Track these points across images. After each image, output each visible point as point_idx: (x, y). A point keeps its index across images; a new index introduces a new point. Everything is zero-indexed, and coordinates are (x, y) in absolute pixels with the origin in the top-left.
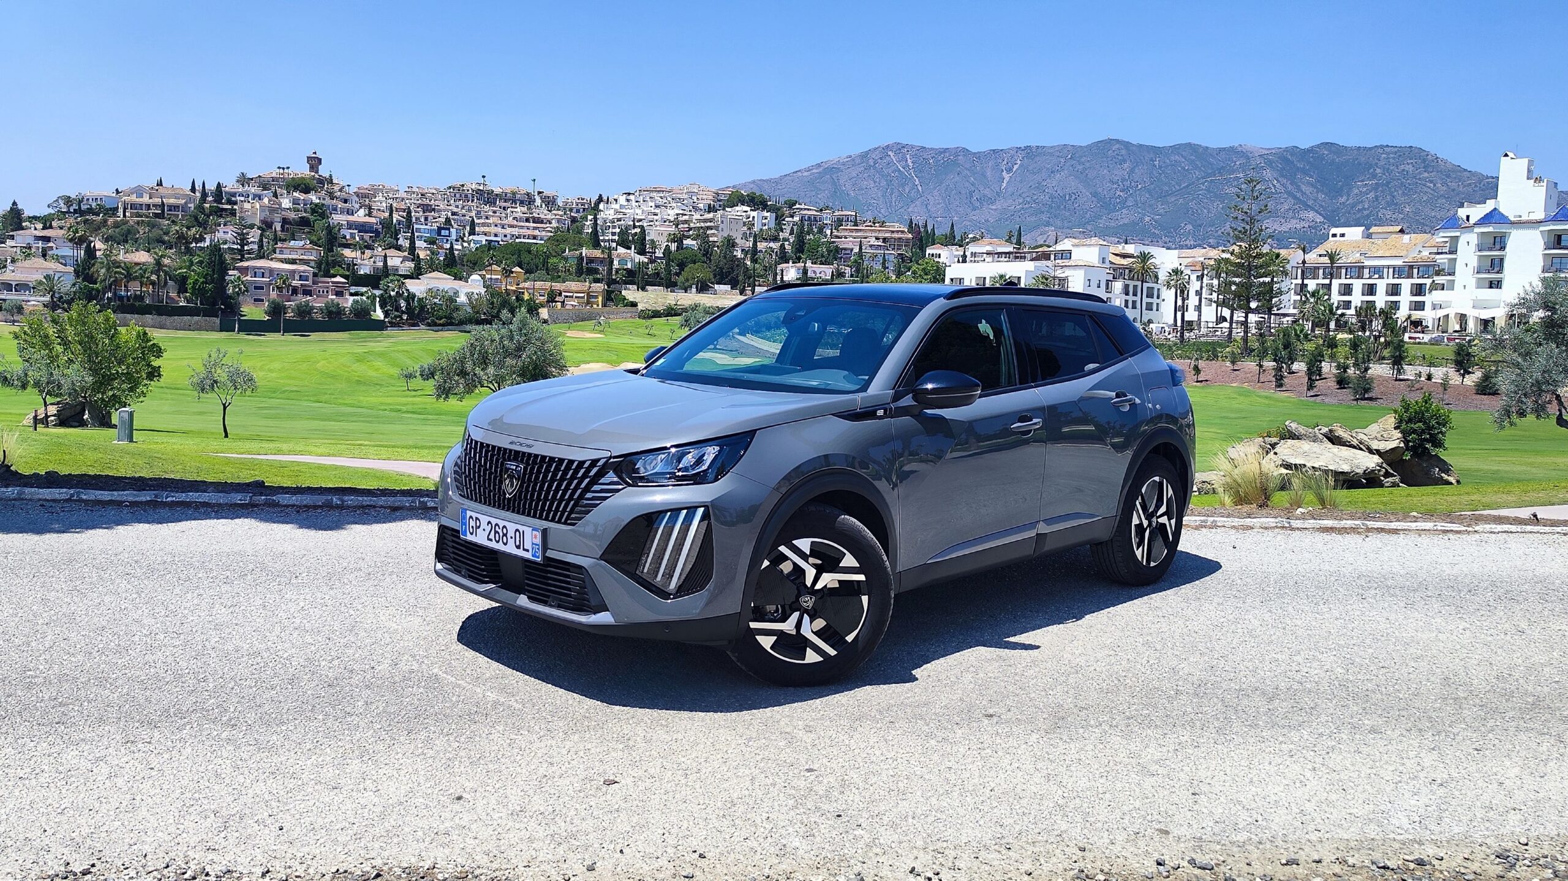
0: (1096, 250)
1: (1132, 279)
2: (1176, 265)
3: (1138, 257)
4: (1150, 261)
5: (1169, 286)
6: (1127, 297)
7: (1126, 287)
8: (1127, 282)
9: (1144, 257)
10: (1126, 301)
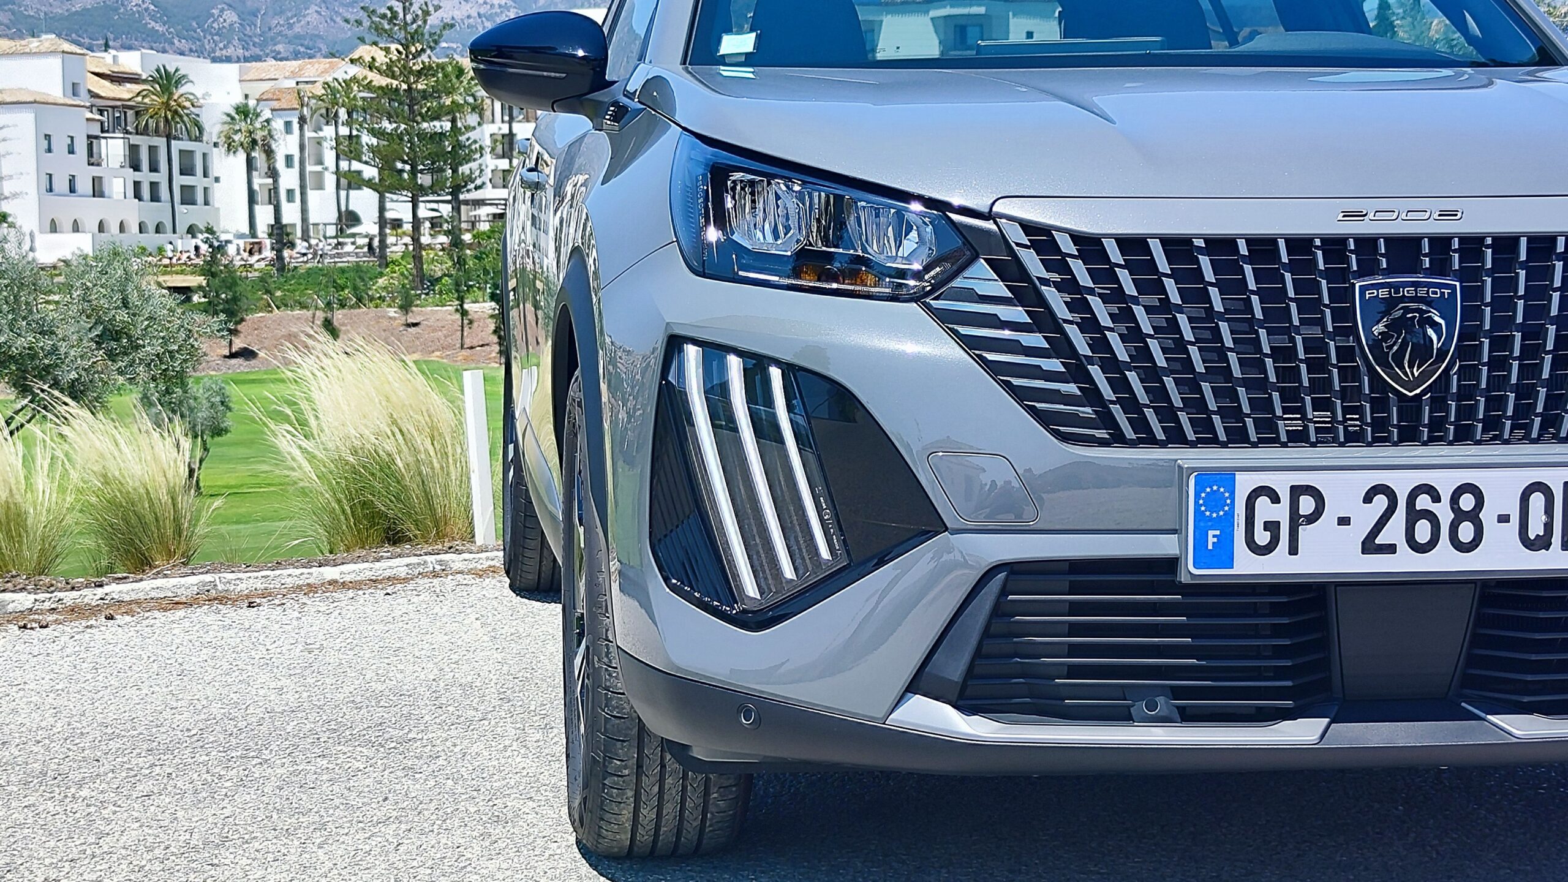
0: (56, 62)
1: (144, 132)
2: (239, 99)
3: (154, 80)
4: (182, 90)
5: (231, 148)
6: (138, 177)
7: (133, 150)
8: (135, 139)
9: (167, 81)
10: (137, 185)
